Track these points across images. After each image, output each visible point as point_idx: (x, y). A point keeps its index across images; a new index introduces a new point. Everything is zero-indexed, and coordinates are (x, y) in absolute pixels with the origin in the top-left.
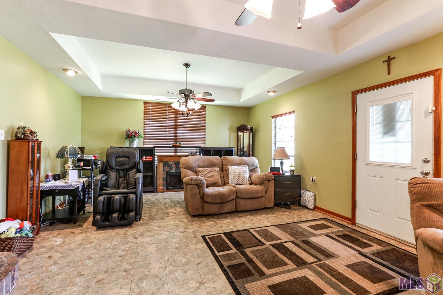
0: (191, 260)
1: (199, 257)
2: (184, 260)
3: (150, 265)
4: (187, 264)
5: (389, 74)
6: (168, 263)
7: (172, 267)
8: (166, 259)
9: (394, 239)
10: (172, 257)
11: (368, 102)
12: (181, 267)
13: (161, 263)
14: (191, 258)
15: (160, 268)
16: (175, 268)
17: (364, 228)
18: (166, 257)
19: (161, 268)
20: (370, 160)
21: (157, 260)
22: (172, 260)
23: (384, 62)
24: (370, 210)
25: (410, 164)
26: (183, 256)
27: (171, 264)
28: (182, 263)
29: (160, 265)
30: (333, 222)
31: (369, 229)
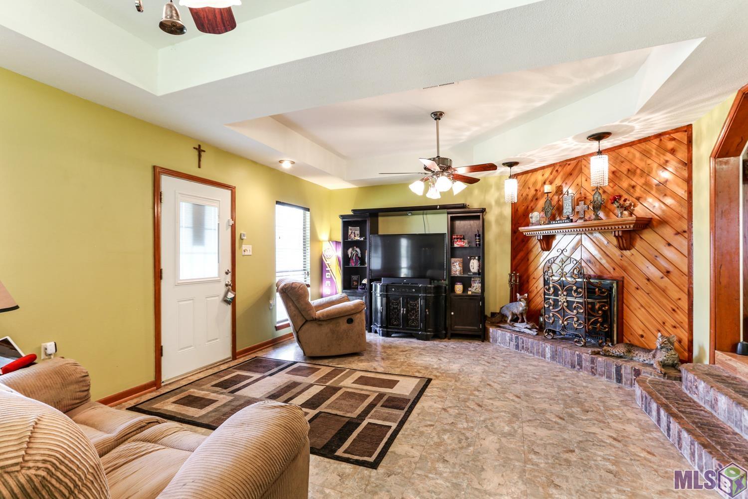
0: (436, 433)
1: (422, 433)
2: (446, 437)
3: (498, 449)
4: (445, 431)
5: (199, 167)
6: (471, 441)
7: (467, 435)
8: (471, 448)
9: (205, 369)
10: (462, 448)
11: (180, 193)
12: (455, 429)
13: (481, 445)
14: (434, 437)
15: (484, 439)
16: (463, 431)
17: (173, 382)
18: (469, 451)
19: (482, 439)
20: (181, 279)
21: (486, 452)
22: (462, 443)
23: (194, 148)
24: (182, 349)
25: (217, 277)
26: (443, 443)
27: (467, 438)
28: (451, 434)
29: (482, 442)
30: (164, 396)
31: (188, 375)
